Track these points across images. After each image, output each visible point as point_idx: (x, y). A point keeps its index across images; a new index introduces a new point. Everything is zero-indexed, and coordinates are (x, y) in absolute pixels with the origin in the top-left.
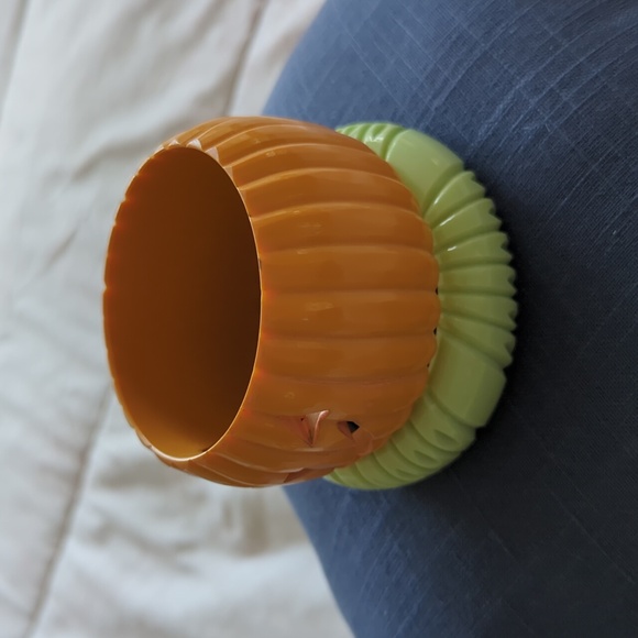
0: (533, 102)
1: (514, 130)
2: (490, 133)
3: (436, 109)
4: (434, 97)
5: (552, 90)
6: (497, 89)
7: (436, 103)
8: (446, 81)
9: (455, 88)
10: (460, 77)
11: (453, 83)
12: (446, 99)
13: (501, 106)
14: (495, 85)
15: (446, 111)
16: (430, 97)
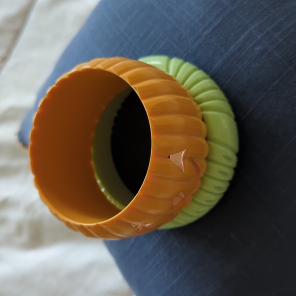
0: (260, 36)
1: (250, 48)
2: (236, 49)
3: (206, 36)
4: (204, 30)
5: (268, 32)
6: (240, 29)
7: (205, 33)
8: (211, 23)
9: (216, 27)
10: (219, 22)
11: (215, 24)
12: (211, 32)
13: (242, 37)
14: (238, 27)
15: (211, 37)
16: (201, 30)
